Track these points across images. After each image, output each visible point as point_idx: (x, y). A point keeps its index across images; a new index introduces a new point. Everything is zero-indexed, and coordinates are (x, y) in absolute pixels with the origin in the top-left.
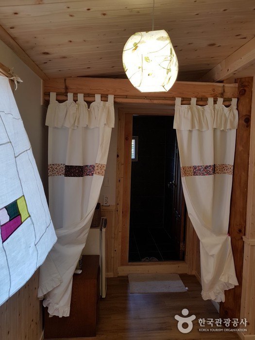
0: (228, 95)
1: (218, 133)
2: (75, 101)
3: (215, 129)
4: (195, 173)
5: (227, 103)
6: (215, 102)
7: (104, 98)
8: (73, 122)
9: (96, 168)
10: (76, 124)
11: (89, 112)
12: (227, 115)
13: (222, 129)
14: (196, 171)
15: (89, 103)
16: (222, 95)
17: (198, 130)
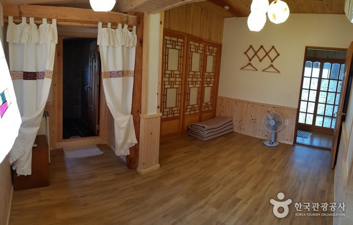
0: (130, 23)
1: (125, 49)
2: (28, 23)
3: (123, 46)
4: (110, 76)
5: (130, 29)
6: (123, 27)
7: (50, 21)
8: (27, 39)
9: (46, 73)
10: (30, 41)
11: (39, 32)
12: (130, 37)
13: (127, 46)
14: (111, 75)
15: (38, 25)
16: (127, 22)
17: (113, 46)
